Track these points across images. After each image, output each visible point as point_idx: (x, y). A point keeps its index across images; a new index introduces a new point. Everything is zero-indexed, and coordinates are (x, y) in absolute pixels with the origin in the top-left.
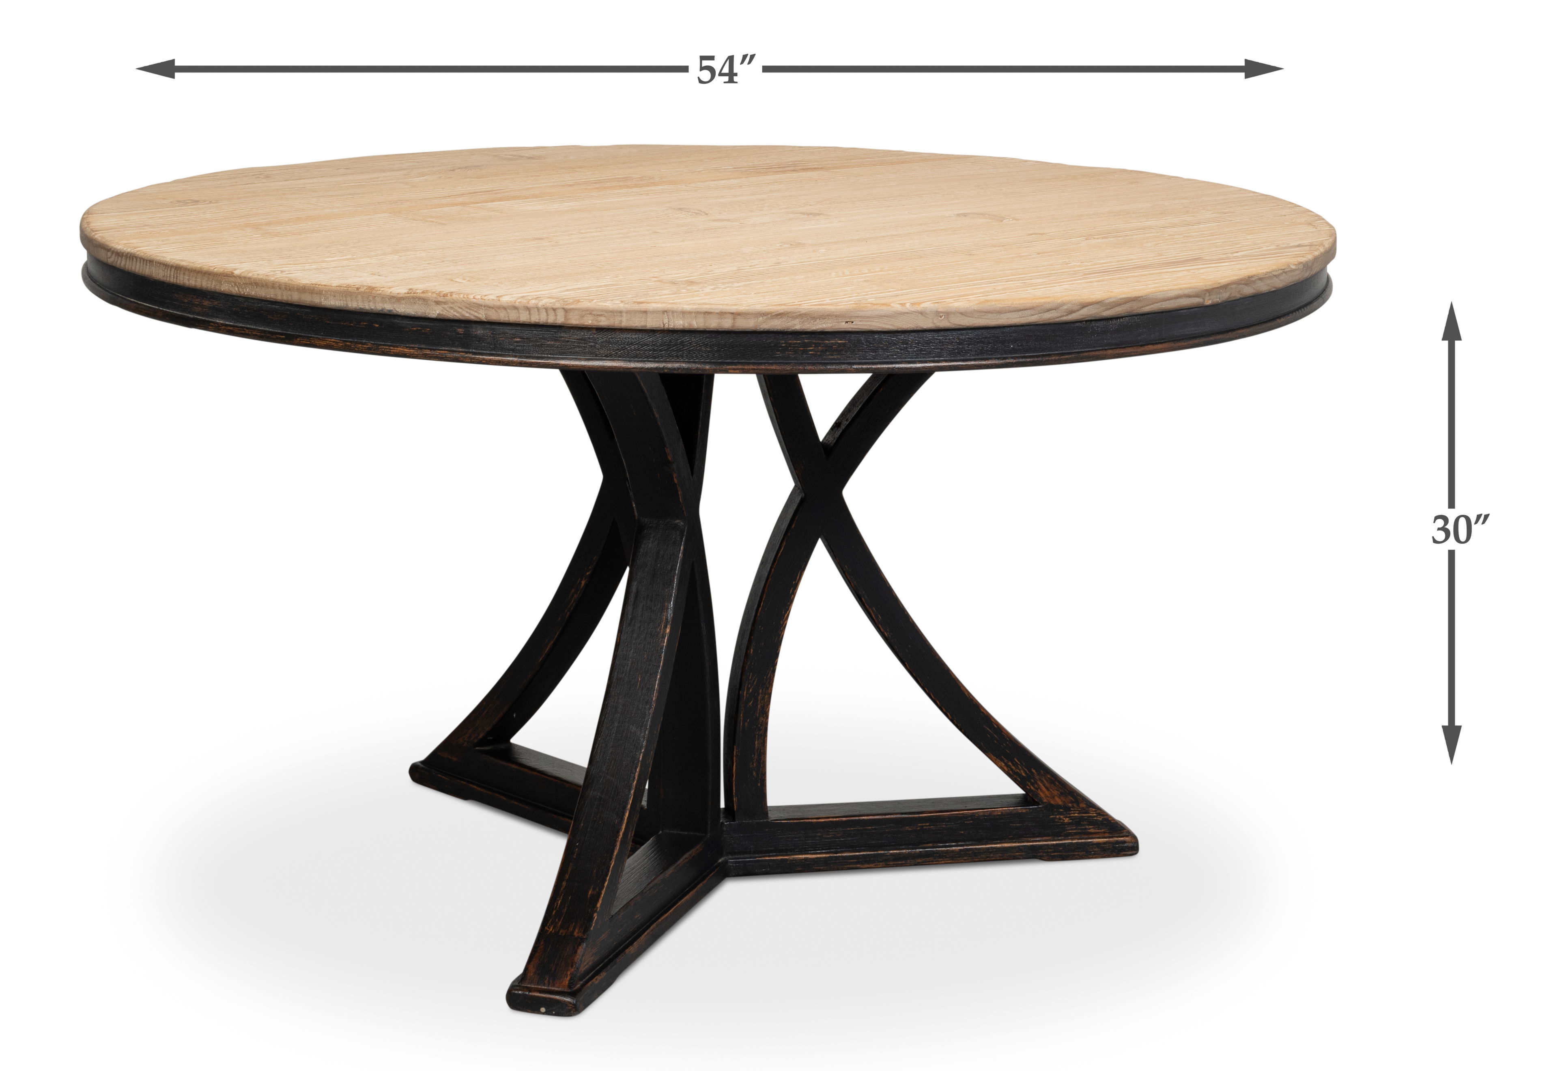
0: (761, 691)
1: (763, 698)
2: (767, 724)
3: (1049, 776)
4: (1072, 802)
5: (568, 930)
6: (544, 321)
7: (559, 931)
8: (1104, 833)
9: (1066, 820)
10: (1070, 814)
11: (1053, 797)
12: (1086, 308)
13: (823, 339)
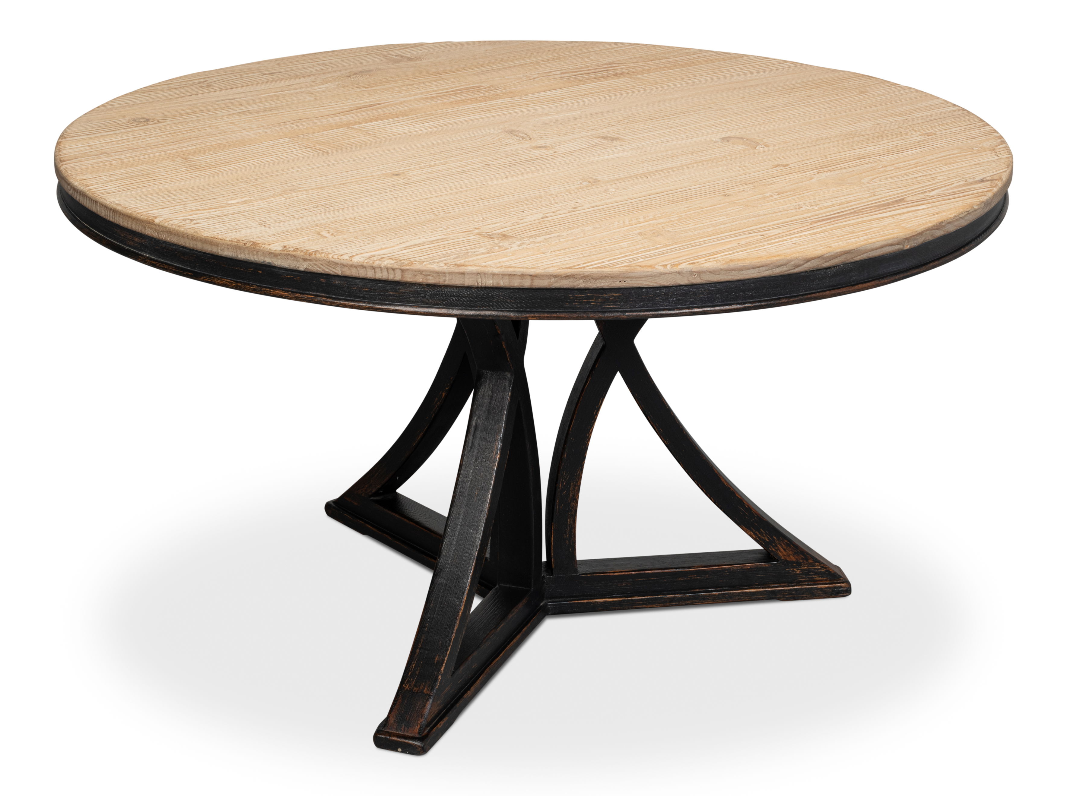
0: (572, 484)
1: (574, 489)
2: (577, 507)
3: (786, 541)
4: (803, 559)
5: (419, 688)
6: (386, 278)
7: (413, 688)
8: (826, 580)
9: (798, 572)
10: (801, 567)
11: (789, 556)
12: (810, 262)
13: (602, 294)
